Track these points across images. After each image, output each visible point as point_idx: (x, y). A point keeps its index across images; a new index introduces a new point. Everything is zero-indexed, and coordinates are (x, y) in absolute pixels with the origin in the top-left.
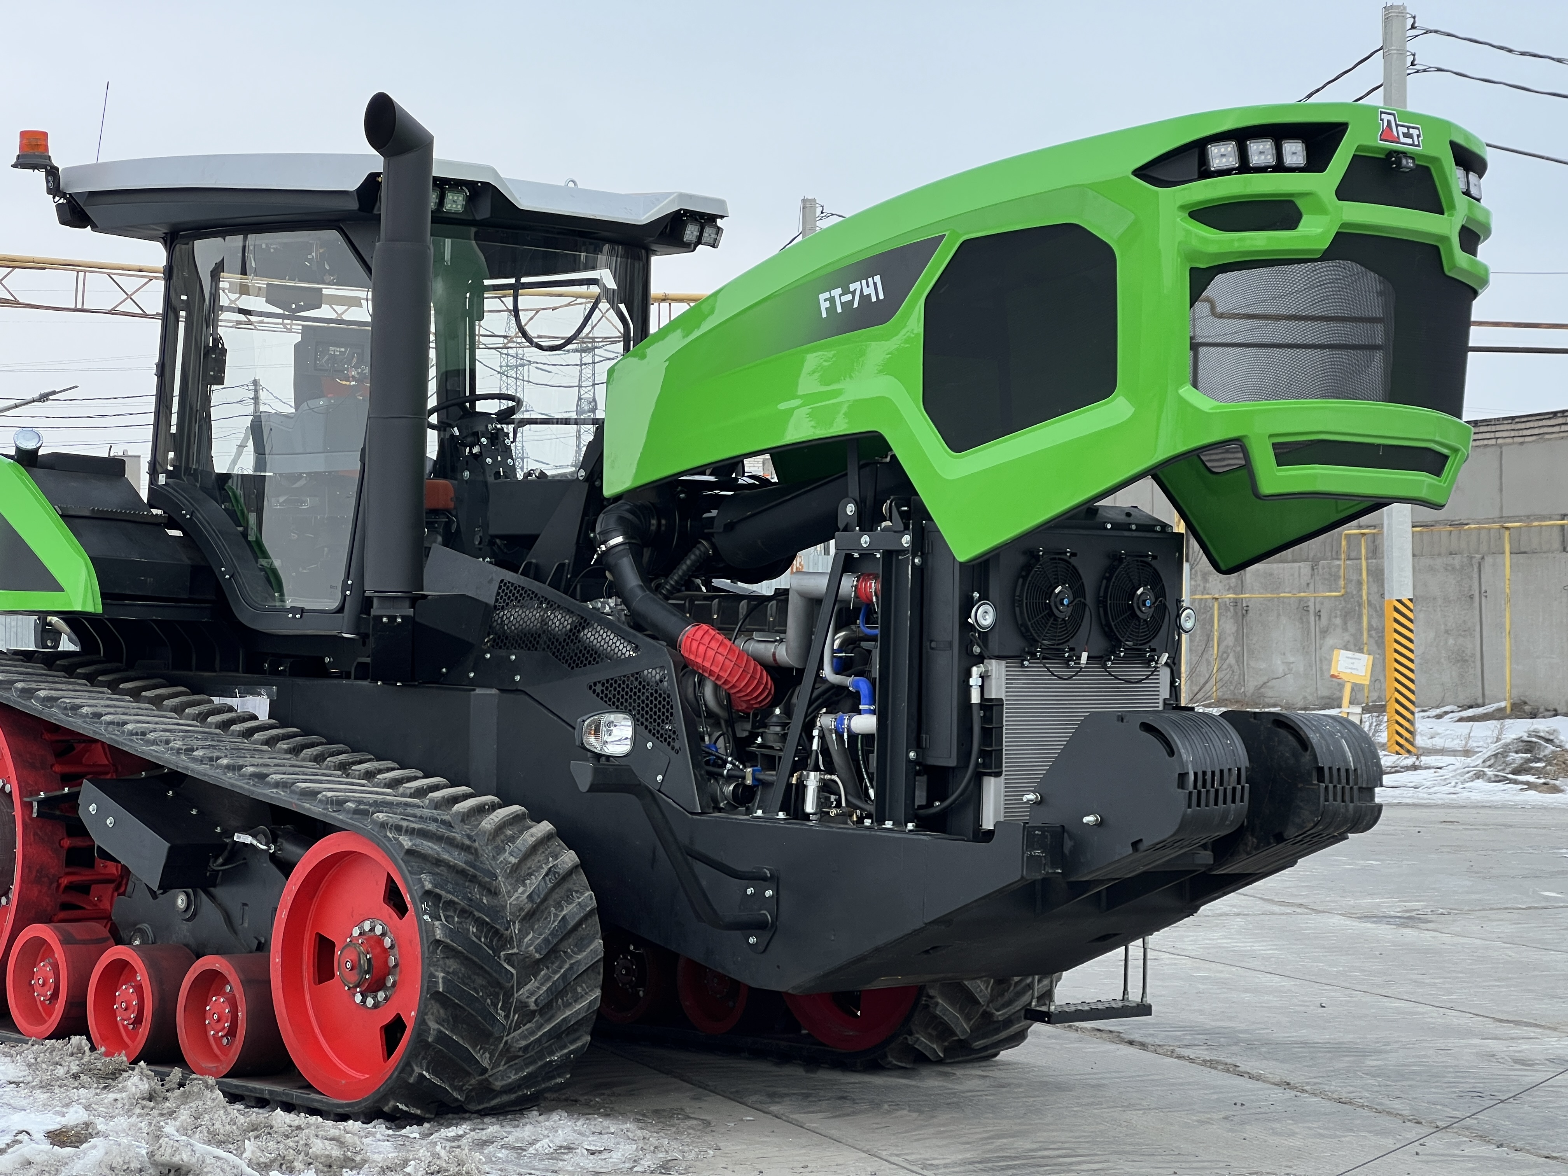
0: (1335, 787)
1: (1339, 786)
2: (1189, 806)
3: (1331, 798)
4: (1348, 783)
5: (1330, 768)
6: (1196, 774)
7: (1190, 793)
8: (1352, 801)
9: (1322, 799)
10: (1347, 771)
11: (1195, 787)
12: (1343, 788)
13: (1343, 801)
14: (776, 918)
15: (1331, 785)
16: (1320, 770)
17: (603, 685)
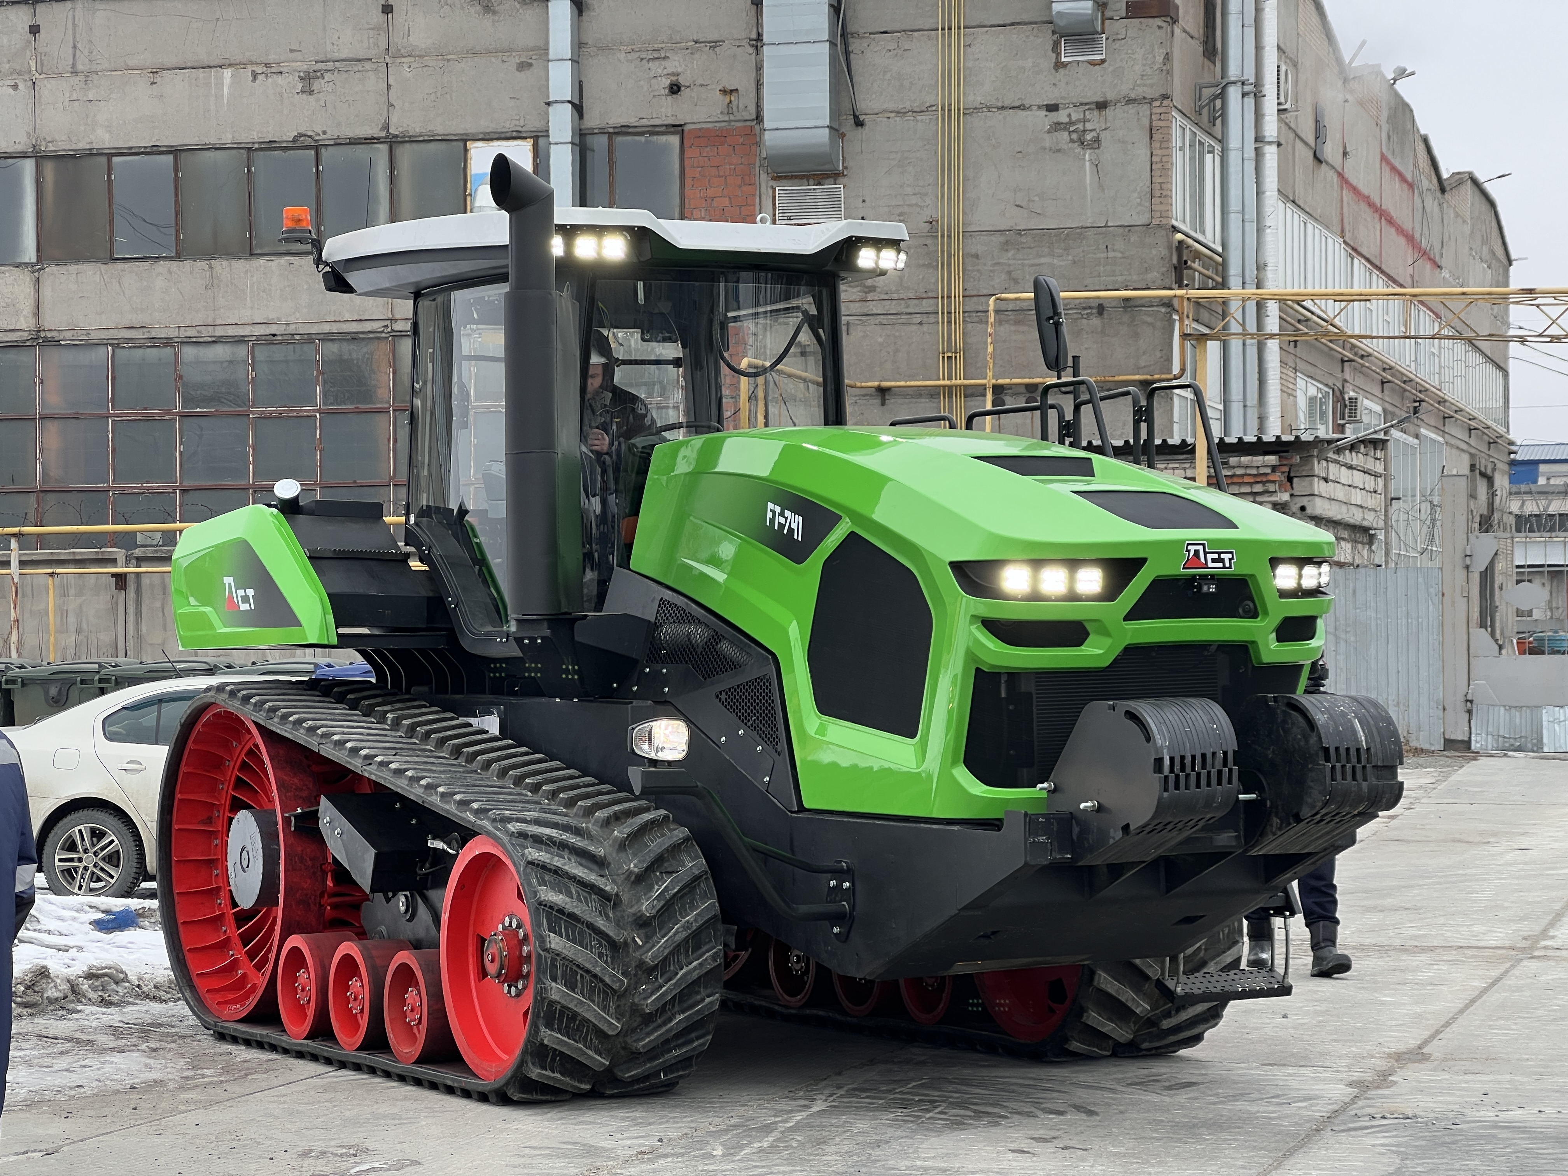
0: (1343, 766)
1: (1348, 766)
2: (1166, 790)
3: (1339, 776)
4: (1359, 761)
5: (1337, 749)
6: (1172, 759)
7: (1166, 778)
8: (1365, 780)
9: (1328, 778)
10: (1358, 750)
11: (1172, 770)
12: (1354, 767)
13: (1354, 779)
14: (853, 908)
15: (1338, 765)
16: (1326, 750)
17: (726, 694)
